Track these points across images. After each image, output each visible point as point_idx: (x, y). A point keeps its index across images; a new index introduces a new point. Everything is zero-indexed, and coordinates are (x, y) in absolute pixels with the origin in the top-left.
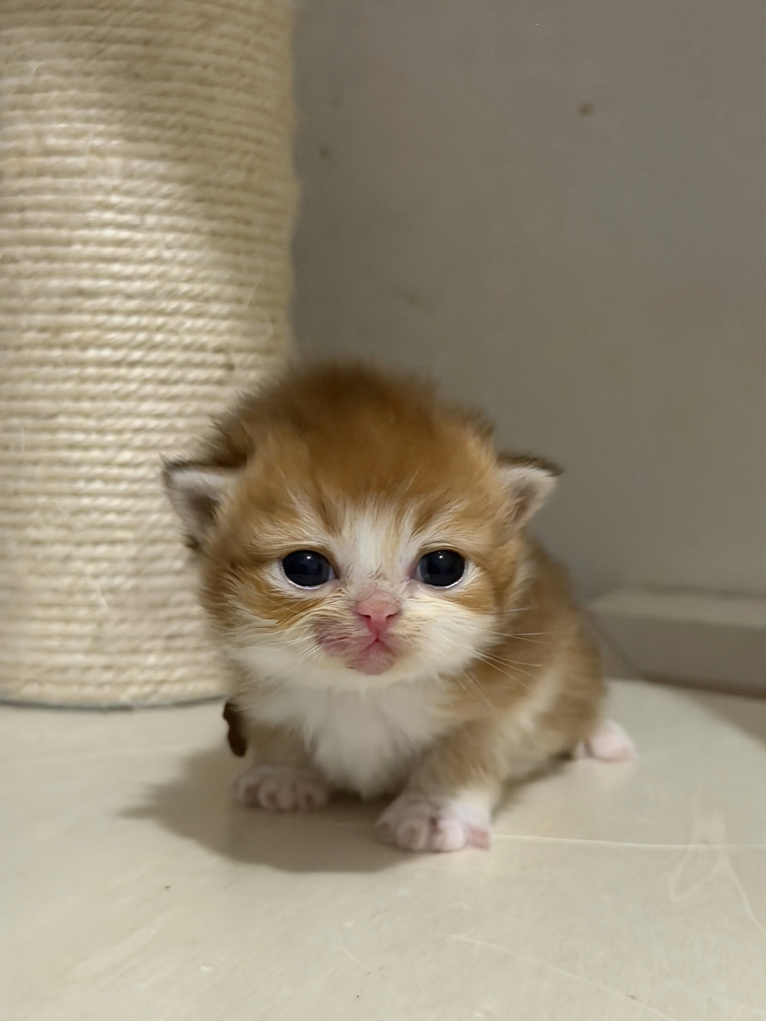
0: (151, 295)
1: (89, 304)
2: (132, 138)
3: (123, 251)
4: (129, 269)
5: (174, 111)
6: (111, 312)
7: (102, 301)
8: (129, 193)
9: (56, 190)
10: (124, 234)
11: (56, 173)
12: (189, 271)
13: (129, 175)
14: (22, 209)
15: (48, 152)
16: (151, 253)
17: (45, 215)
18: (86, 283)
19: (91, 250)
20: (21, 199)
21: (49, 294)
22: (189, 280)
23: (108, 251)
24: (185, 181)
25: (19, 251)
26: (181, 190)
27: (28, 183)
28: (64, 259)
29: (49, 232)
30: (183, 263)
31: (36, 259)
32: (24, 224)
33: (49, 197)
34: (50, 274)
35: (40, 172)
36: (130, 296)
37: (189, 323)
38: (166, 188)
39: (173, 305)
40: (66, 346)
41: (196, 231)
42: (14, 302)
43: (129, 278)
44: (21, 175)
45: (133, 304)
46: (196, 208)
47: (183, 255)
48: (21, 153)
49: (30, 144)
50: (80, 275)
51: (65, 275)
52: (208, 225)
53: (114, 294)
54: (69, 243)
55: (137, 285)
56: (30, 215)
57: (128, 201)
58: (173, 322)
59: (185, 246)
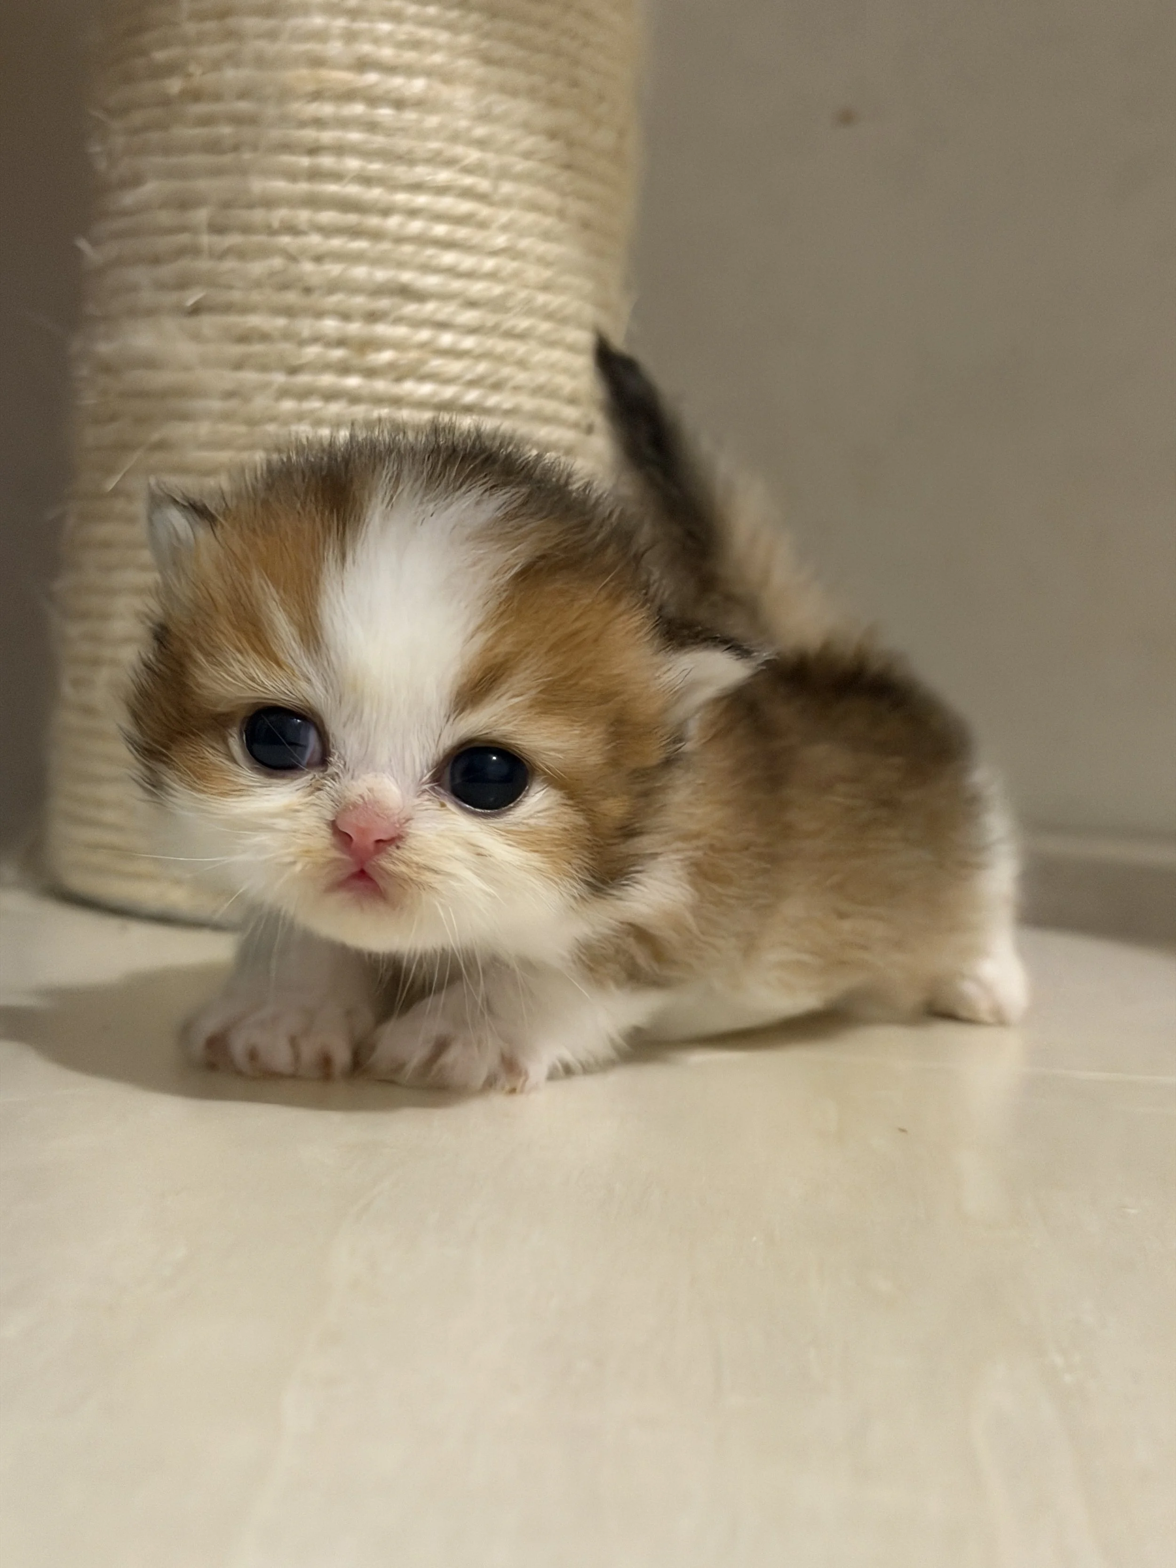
0: (497, 305)
1: (411, 309)
2: (487, 60)
3: (462, 233)
4: (467, 262)
5: (544, 25)
6: (443, 326)
7: (429, 307)
8: (482, 144)
9: (372, 126)
10: (465, 207)
11: (373, 100)
12: (547, 274)
13: (484, 117)
14: (314, 150)
15: (363, 65)
16: (501, 241)
17: (353, 164)
18: (407, 277)
19: (416, 226)
20: (309, 134)
21: (355, 289)
22: (546, 287)
23: (440, 230)
24: (552, 134)
25: (303, 216)
26: (548, 147)
27: (327, 109)
28: (376, 235)
29: (353, 190)
30: (543, 261)
31: (328, 231)
32: (315, 175)
33: (355, 136)
34: (357, 258)
35: (349, 95)
36: (472, 304)
37: (542, 355)
38: (528, 142)
39: (524, 324)
40: (371, 373)
41: (561, 214)
42: (291, 297)
43: (471, 275)
44: (317, 96)
45: (469, 317)
46: (564, 177)
47: (543, 248)
48: (317, 62)
49: (335, 48)
50: (401, 265)
51: (378, 261)
52: (577, 207)
53: (444, 297)
54: (386, 211)
55: (477, 288)
56: (327, 161)
57: (473, 155)
58: (521, 349)
59: (546, 236)
